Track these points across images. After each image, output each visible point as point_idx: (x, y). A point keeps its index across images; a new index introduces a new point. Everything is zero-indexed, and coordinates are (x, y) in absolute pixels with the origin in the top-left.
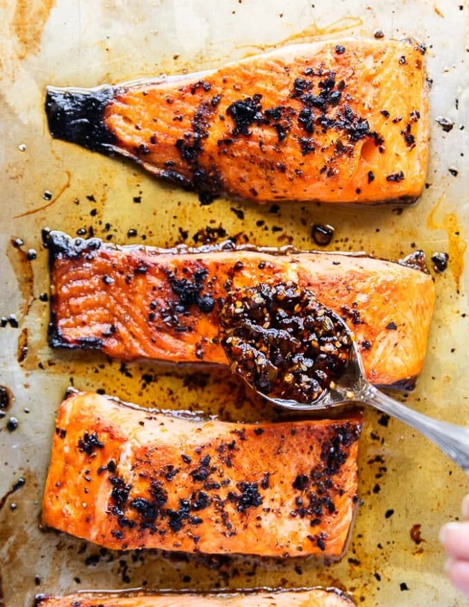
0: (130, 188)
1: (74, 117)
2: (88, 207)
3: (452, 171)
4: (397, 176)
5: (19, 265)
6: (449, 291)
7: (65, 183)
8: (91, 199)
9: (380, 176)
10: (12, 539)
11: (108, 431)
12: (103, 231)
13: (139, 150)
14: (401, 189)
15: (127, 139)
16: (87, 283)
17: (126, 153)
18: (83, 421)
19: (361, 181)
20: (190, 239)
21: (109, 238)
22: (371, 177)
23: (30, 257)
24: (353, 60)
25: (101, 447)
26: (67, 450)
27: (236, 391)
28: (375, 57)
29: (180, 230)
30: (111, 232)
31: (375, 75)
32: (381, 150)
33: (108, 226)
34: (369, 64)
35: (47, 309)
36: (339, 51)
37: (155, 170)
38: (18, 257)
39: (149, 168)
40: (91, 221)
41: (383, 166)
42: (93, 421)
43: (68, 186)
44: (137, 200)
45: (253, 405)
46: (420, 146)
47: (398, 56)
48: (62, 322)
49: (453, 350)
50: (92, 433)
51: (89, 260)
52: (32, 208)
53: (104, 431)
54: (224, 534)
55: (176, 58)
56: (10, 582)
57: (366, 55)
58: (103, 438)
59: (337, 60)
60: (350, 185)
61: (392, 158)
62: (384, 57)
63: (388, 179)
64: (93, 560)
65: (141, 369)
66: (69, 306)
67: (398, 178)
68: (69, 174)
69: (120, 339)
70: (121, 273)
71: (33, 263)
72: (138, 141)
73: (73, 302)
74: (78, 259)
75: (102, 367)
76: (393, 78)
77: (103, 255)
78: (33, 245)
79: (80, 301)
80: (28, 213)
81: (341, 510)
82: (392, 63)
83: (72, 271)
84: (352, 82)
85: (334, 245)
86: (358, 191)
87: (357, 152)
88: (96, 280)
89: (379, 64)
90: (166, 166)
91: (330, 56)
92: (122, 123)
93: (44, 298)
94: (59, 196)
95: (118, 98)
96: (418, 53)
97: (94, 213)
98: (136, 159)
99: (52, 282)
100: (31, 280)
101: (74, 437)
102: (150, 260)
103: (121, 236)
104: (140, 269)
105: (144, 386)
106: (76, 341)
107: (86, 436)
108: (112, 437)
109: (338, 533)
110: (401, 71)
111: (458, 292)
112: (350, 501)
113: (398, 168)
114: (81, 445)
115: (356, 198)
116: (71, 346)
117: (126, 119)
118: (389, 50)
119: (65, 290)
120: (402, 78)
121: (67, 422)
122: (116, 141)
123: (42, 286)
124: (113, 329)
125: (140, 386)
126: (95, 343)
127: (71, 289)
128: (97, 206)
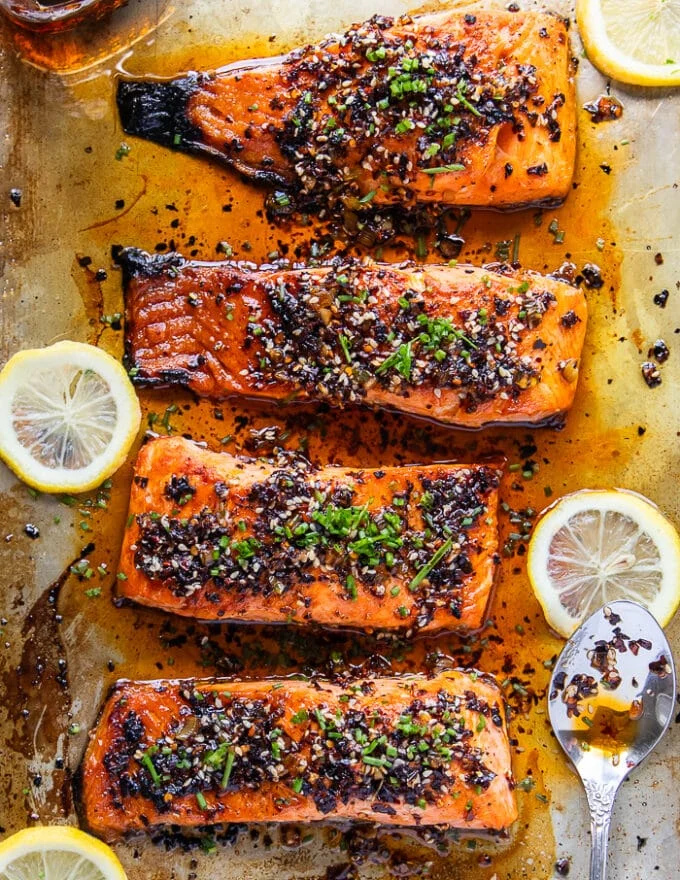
0: (219, 194)
1: (151, 111)
2: (168, 217)
3: (603, 167)
4: (539, 168)
5: (85, 287)
6: (604, 311)
7: (140, 188)
8: (172, 208)
9: (520, 170)
10: (79, 617)
11: (201, 472)
12: (186, 246)
13: (230, 147)
14: (545, 185)
15: (216, 133)
16: (168, 306)
17: (214, 151)
18: (170, 463)
19: (495, 177)
20: (291, 253)
21: (194, 253)
22: (508, 171)
23: (101, 277)
24: (486, 32)
25: (193, 492)
26: (149, 500)
27: (349, 435)
28: (511, 29)
29: (279, 242)
30: (196, 247)
31: (512, 49)
32: (521, 138)
33: (192, 240)
34: (504, 36)
35: (121, 340)
36: (469, 21)
37: (250, 171)
38: (85, 277)
39: (243, 168)
40: (170, 234)
41: (522, 155)
42: (182, 462)
43: (144, 192)
44: (227, 208)
45: (369, 451)
47: (538, 28)
48: (140, 353)
49: (610, 382)
50: (181, 476)
51: (170, 279)
52: (102, 219)
53: (196, 473)
54: (341, 596)
55: (271, 39)
56: (78, 669)
57: (501, 27)
58: (195, 481)
59: (468, 32)
60: (484, 180)
61: (533, 147)
62: (522, 29)
63: (529, 172)
64: (178, 642)
65: (234, 410)
66: (147, 335)
67: (541, 171)
68: (145, 179)
69: (209, 371)
70: (211, 293)
71: (104, 285)
72: (230, 135)
73: (152, 328)
74: (159, 275)
75: (187, 408)
76: (533, 53)
77: (187, 272)
78: (101, 260)
79: (162, 327)
80: (97, 225)
81: (479, 570)
82: (531, 36)
83: (152, 293)
84: (485, 57)
85: (463, 257)
86: (493, 189)
87: (493, 139)
88: (180, 302)
89: (516, 36)
90: (263, 165)
91: (458, 27)
92: (209, 115)
93: (116, 325)
94: (133, 205)
95: (206, 88)
96: (562, 26)
97: (175, 224)
98: (224, 160)
99: (126, 306)
100: (100, 305)
101: (158, 484)
102: (246, 276)
103: (209, 251)
104: (234, 288)
105: (238, 430)
106: (157, 374)
107: (175, 481)
108: (206, 479)
109: (477, 598)
110: (542, 45)
111: (615, 311)
112: (489, 561)
113: (541, 159)
114: (168, 491)
115: (489, 198)
116: (151, 380)
117: (214, 111)
118: (527, 22)
119: (143, 314)
120: (544, 55)
121: (149, 468)
122: (203, 136)
123: (115, 311)
124: (201, 361)
125: (233, 430)
126: (180, 376)
127: (151, 314)
128: (180, 215)
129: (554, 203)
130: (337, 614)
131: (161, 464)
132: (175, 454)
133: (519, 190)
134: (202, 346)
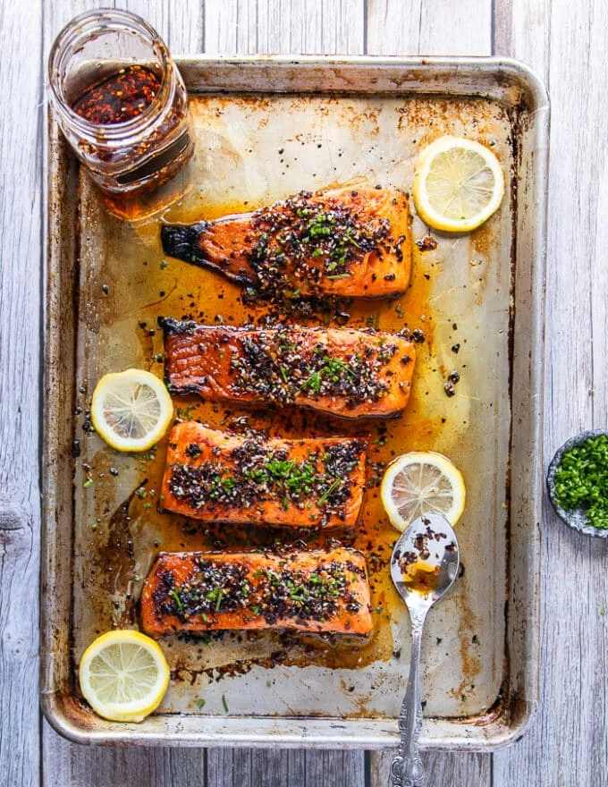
0: (216, 289)
1: (180, 242)
2: (188, 301)
3: (426, 276)
4: (391, 276)
5: (144, 339)
6: (424, 355)
7: (174, 284)
8: (191, 296)
9: (380, 277)
10: (140, 518)
11: (205, 441)
12: (199, 317)
13: (223, 263)
14: (394, 285)
15: (215, 255)
16: (188, 350)
17: (214, 265)
18: (188, 436)
19: (367, 281)
20: (255, 321)
21: (202, 321)
22: (374, 278)
23: (152, 334)
24: (363, 201)
25: (201, 452)
26: (177, 456)
27: (286, 421)
28: (377, 199)
29: (249, 316)
30: (204, 318)
31: (376, 211)
32: (381, 260)
33: (202, 314)
34: (373, 204)
35: (162, 368)
36: (354, 194)
37: (233, 276)
38: (144, 334)
39: (230, 275)
40: (189, 311)
41: (382, 270)
42: (195, 436)
43: (176, 287)
44: (221, 297)
45: (297, 430)
46: (406, 260)
47: (391, 199)
48: (173, 376)
49: (427, 393)
50: (195, 443)
51: (191, 335)
52: (152, 302)
53: (202, 442)
54: (280, 509)
55: (246, 203)
56: (139, 546)
57: (371, 198)
58: (202, 446)
59: (353, 200)
60: (361, 284)
61: (388, 265)
62: (382, 199)
63: (385, 278)
64: (193, 532)
65: (223, 407)
66: (177, 366)
67: (392, 278)
68: (176, 280)
69: (210, 386)
70: (212, 343)
71: (153, 338)
72: (222, 256)
73: (179, 362)
74: (183, 333)
75: (198, 406)
76: (389, 213)
77: (199, 331)
78: (152, 324)
79: (185, 361)
80: (150, 305)
81: (355, 495)
82: (388, 203)
83: (179, 343)
84: (362, 214)
85: (349, 325)
86: (366, 287)
87: (366, 260)
88: (195, 348)
89: (379, 204)
90: (240, 273)
91: (348, 198)
92: (211, 245)
93: (160, 360)
94: (169, 295)
95: (210, 230)
96: (404, 198)
97: (192, 305)
98: (219, 270)
99: (166, 350)
100: (151, 349)
101: (182, 447)
102: (231, 334)
103: (211, 320)
104: (223, 340)
105: (226, 418)
106: (182, 387)
107: (191, 446)
108: (208, 445)
109: (354, 510)
110: (393, 208)
111: (430, 355)
112: (361, 490)
113: (392, 271)
114: (187, 451)
115: (364, 293)
116: (179, 390)
117: (214, 243)
118: (386, 195)
119: (175, 354)
120: (395, 213)
121: (177, 438)
122: (209, 257)
123: (159, 353)
124: (206, 380)
125: (223, 418)
126: (195, 388)
127: (179, 354)
128: (195, 300)
129: (398, 295)
130: (278, 519)
131: (184, 437)
132: (192, 431)
133: (379, 288)
134: (206, 372)
